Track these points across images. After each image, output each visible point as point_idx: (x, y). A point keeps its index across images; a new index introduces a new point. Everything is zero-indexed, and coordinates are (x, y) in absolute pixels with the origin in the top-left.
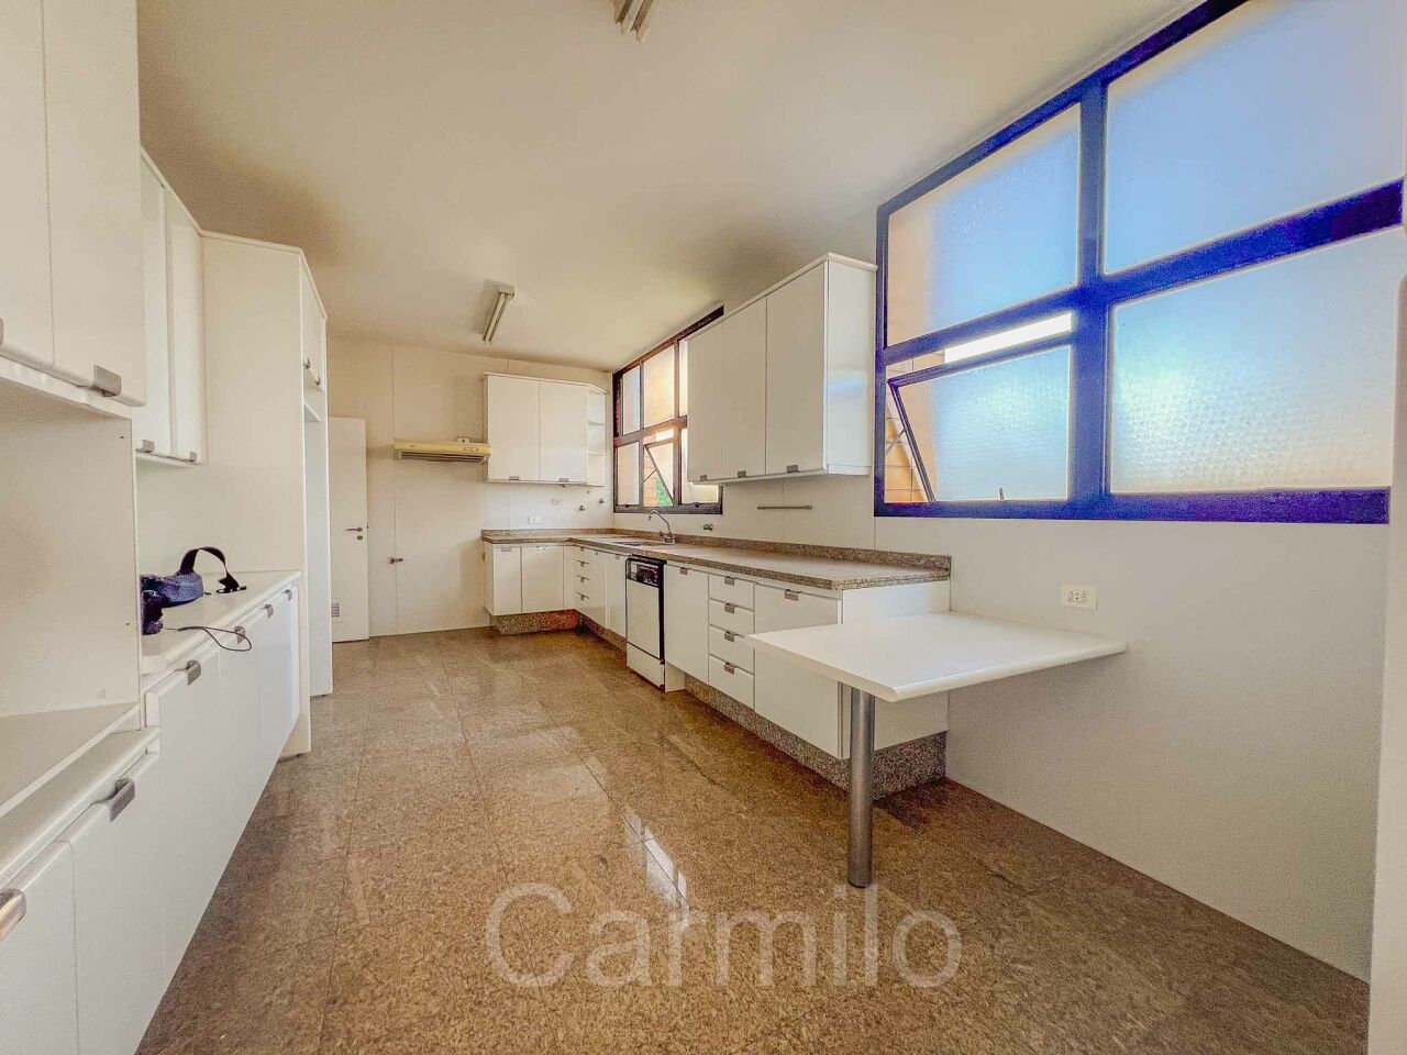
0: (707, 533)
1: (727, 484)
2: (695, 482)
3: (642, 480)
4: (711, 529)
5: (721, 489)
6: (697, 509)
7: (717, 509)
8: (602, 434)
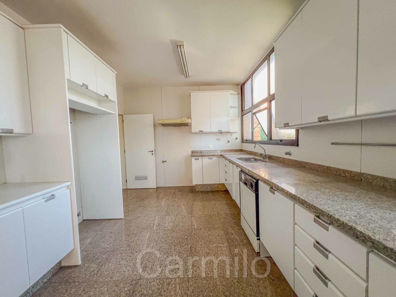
0: (288, 157)
1: (302, 128)
2: (281, 128)
3: (253, 129)
4: (290, 155)
5: (298, 131)
6: (281, 142)
7: (295, 143)
8: (236, 111)
